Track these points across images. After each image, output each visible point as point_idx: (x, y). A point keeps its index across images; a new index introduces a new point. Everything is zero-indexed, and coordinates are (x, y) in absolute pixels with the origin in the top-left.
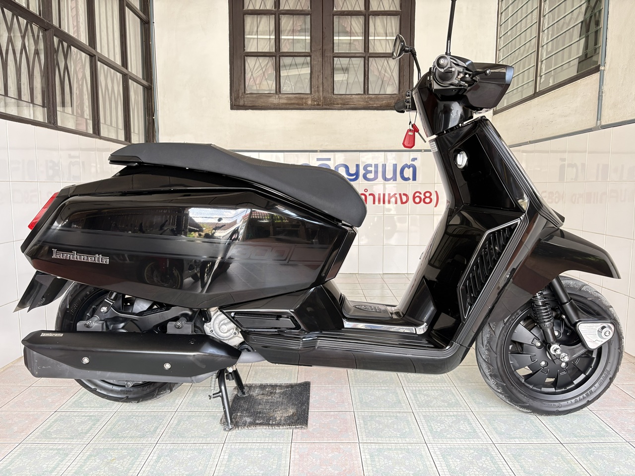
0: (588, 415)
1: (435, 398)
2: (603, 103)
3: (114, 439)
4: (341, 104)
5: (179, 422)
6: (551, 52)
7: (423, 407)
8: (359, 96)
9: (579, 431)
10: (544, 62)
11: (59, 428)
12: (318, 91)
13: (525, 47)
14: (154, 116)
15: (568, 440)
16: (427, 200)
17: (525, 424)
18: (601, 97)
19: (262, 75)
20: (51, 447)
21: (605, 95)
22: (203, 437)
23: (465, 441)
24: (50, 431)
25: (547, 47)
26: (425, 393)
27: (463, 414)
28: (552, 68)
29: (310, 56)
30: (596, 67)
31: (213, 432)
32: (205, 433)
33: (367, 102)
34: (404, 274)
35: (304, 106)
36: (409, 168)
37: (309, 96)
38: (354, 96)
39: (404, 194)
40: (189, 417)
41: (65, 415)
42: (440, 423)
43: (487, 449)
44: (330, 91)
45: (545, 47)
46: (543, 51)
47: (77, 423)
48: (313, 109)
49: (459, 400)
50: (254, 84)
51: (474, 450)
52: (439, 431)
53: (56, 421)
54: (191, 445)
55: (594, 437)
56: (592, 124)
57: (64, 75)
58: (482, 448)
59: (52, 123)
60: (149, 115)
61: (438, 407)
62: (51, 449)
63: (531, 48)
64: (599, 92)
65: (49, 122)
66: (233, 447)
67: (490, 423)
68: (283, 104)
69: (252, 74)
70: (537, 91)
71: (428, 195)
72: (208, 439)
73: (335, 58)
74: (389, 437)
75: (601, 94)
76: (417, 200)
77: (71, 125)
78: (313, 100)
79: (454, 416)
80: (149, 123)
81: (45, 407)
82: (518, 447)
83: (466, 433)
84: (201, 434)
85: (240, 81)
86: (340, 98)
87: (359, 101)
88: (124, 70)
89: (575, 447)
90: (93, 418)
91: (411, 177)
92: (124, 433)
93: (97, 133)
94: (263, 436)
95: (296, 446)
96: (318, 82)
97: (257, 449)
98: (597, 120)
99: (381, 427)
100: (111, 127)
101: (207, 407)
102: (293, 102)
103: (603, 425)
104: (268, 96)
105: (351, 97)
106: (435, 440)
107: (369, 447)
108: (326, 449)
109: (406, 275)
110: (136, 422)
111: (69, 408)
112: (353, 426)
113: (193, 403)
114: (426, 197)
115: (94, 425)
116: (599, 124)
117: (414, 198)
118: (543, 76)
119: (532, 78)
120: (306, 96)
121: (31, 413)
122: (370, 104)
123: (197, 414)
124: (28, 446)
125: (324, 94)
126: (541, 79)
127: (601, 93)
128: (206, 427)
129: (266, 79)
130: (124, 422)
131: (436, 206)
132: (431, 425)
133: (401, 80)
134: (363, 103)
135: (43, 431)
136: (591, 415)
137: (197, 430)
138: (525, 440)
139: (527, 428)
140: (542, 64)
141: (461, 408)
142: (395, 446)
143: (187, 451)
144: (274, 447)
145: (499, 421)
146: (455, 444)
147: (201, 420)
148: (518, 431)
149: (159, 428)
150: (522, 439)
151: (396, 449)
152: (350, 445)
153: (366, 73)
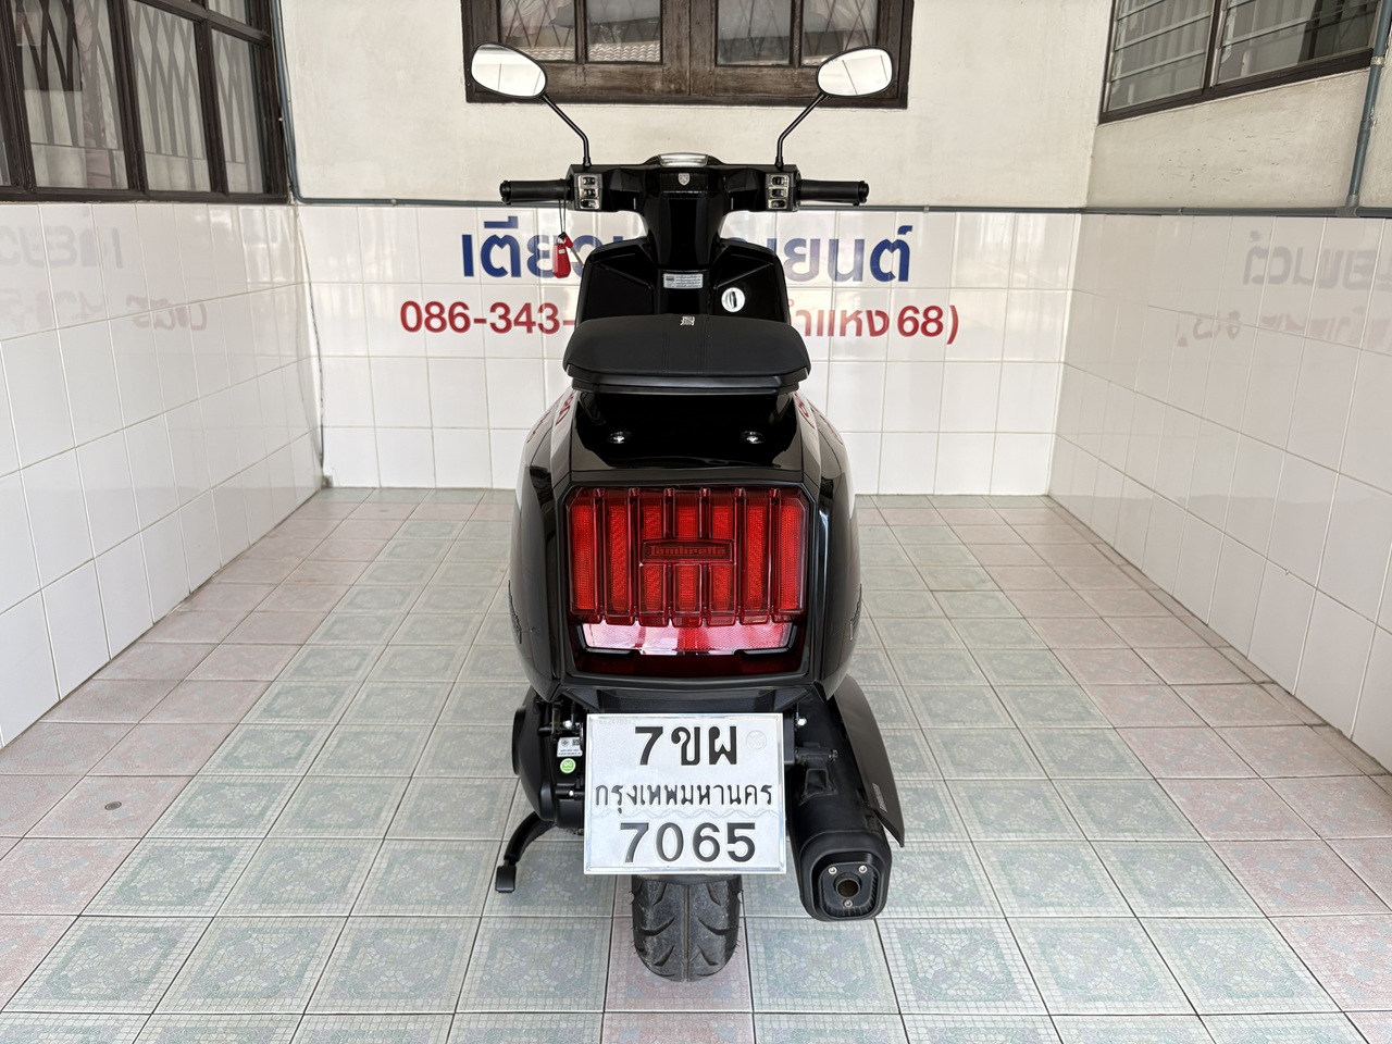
0: (1260, 931)
1: (925, 878)
2: (1369, 150)
3: (209, 1001)
4: (735, 89)
5: (355, 949)
7: (898, 904)
8: (779, 71)
9: (1239, 979)
10: (1233, 12)
11: (86, 967)
12: (680, 57)
14: (280, 116)
15: (1212, 1006)
16: (932, 327)
17: (1122, 959)
18: (1365, 135)
19: (543, 11)
20: (69, 1023)
21: (1376, 131)
22: (405, 996)
23: (988, 1008)
24: (66, 975)
26: (904, 861)
27: (986, 926)
28: (1250, 32)
30: (1362, 53)
31: (429, 980)
32: (410, 984)
33: (796, 87)
34: (870, 496)
35: (645, 95)
36: (892, 251)
37: (658, 69)
38: (765, 71)
39: (879, 313)
40: (378, 934)
41: (99, 927)
42: (933, 953)
43: (1034, 1030)
44: (708, 57)
47: (128, 950)
48: (667, 103)
49: (979, 883)
50: (523, 35)
51: (1006, 1036)
52: (931, 977)
53: (80, 944)
54: (378, 1019)
55: (1271, 996)
56: (1336, 196)
57: (44, 47)
58: (1023, 1030)
59: (21, 183)
60: (268, 113)
61: (933, 904)
62: (69, 1031)
64: (1363, 122)
65: (16, 183)
66: (473, 1025)
67: (1043, 953)
68: (593, 88)
69: (517, 11)
70: (1212, 84)
71: (933, 314)
72: (419, 1002)
74: (821, 996)
75: (1366, 128)
76: (909, 326)
77: (73, 177)
78: (667, 79)
79: (965, 931)
80: (270, 134)
81: (57, 902)
82: (1103, 1026)
83: (990, 983)
84: (403, 987)
85: (488, 29)
86: (731, 75)
87: (777, 82)
88: (198, 10)
89: (1227, 1025)
90: (162, 936)
91: (896, 273)
92: (232, 981)
93: (138, 188)
94: (541, 992)
96: (679, 33)
97: (528, 1033)
98: (1350, 193)
99: (803, 965)
100: (174, 158)
101: (418, 902)
102: (617, 83)
103: (1293, 962)
104: (557, 68)
105: (760, 74)
106: (923, 1003)
107: (775, 1026)
108: (680, 1032)
109: (874, 499)
110: (257, 947)
111: (109, 907)
112: (741, 962)
113: (387, 892)
114: (929, 320)
115: (165, 956)
116: (1353, 202)
117: (901, 322)
118: (1229, 50)
119: (1202, 46)
120: (651, 70)
121: (25, 921)
122: (804, 92)
123: (396, 926)
124: (17, 1022)
125: (695, 63)
126: (1222, 53)
127: (1366, 124)
128: (414, 965)
129: (552, 24)
130: (232, 948)
131: (950, 341)
132: (913, 960)
133: (882, 31)
134: (787, 87)
135: (51, 976)
136: (1267, 931)
137: (394, 976)
138: (1118, 1004)
139: (1124, 969)
140: (1228, 15)
141: (982, 909)
142: (833, 1022)
143: (372, 1036)
144: (565, 1026)
145: (1064, 949)
146: (965, 1018)
147: (404, 946)
148: (1104, 979)
149: (309, 968)
150: (1113, 1001)
151: (834, 1032)
152: (734, 1020)
153: (798, 13)
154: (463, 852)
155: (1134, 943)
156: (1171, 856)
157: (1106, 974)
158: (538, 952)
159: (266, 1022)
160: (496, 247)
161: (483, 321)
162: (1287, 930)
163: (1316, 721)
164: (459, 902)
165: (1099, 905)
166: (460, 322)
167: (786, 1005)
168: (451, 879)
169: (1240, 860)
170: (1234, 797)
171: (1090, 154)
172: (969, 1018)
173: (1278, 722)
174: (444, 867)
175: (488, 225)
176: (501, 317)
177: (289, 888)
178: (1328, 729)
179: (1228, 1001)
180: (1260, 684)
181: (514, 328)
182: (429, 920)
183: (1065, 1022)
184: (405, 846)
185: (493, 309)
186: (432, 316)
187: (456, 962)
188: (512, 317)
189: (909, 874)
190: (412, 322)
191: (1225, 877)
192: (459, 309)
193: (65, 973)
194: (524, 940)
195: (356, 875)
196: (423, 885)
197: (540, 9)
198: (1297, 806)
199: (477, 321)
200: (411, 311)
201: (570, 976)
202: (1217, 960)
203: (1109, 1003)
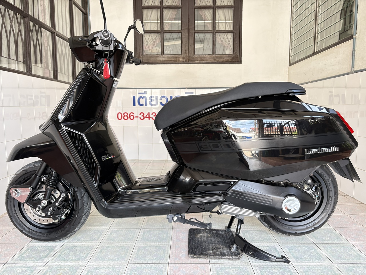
0: (349, 246)
1: (256, 236)
2: (355, 58)
3: (62, 261)
4: (200, 60)
5: (101, 250)
6: (323, 28)
8: (210, 56)
9: (344, 256)
10: (319, 34)
11: (29, 254)
12: (186, 53)
13: (308, 26)
15: (337, 262)
17: (311, 252)
18: (354, 54)
19: (153, 44)
20: (24, 266)
21: (356, 53)
22: (115, 260)
25: (321, 25)
26: (250, 232)
27: (273, 245)
28: (324, 37)
29: (181, 33)
30: (351, 36)
31: (121, 257)
32: (116, 257)
33: (214, 59)
35: (178, 62)
37: (181, 56)
38: (207, 56)
40: (107, 247)
41: (33, 246)
43: (288, 267)
44: (193, 53)
45: (320, 25)
46: (319, 27)
47: (40, 251)
48: (183, 64)
49: (270, 237)
50: (148, 49)
51: (280, 269)
53: (28, 250)
54: (107, 265)
55: (353, 259)
56: (348, 70)
57: (36, 44)
59: (28, 72)
61: (258, 241)
62: (24, 267)
63: (311, 26)
64: (353, 51)
65: (27, 71)
66: (133, 266)
67: (289, 251)
68: (165, 61)
69: (147, 44)
70: (315, 51)
72: (118, 261)
73: (195, 34)
75: (354, 52)
77: (40, 73)
78: (183, 58)
79: (267, 246)
81: (22, 241)
82: (307, 266)
84: (114, 258)
85: (140, 48)
86: (198, 57)
87: (210, 59)
89: (342, 266)
90: (50, 248)
92: (68, 257)
93: (56, 78)
94: (152, 259)
95: (172, 266)
96: (186, 48)
97: (148, 268)
98: (352, 68)
100: (64, 75)
101: (118, 241)
102: (171, 59)
103: (359, 253)
104: (157, 56)
106: (256, 262)
107: (216, 266)
108: (190, 267)
110: (75, 250)
113: (110, 239)
115: (50, 252)
116: (353, 70)
118: (319, 43)
119: (312, 43)
120: (179, 56)
121: (13, 245)
122: (216, 60)
123: (112, 246)
124: (10, 266)
125: (190, 54)
126: (317, 44)
127: (354, 51)
128: (117, 254)
129: (155, 46)
130: (68, 250)
133: (235, 46)
134: (212, 59)
135: (19, 256)
136: (351, 246)
137: (112, 256)
138: (311, 262)
139: (312, 254)
140: (318, 35)
141: (272, 242)
142: (232, 266)
143: (105, 268)
144: (158, 266)
145: (295, 250)
146: (268, 265)
147: (115, 249)
148: (307, 256)
149: (89, 254)
150: (310, 261)
151: (232, 268)
152: (204, 265)
153: (214, 43)
154: (131, 231)
155: (314, 249)
156: (323, 231)
157: (307, 255)
158: (151, 251)
159: (77, 265)
160: (141, 99)
161: (138, 117)
162: (357, 246)
163: (360, 203)
164: (129, 241)
165: (304, 241)
166: (132, 117)
167: (219, 262)
168: (127, 236)
169: (342, 231)
170: (339, 219)
171: (288, 74)
172: (270, 265)
173: (350, 203)
174: (125, 234)
175: (139, 93)
176: (142, 116)
177: (84, 238)
178: (363, 204)
179: (342, 261)
180: (344, 196)
181: (145, 118)
182: (121, 245)
183: (296, 266)
184: (115, 229)
185: (140, 114)
186: (125, 116)
187: (128, 253)
188: (145, 116)
189: (251, 235)
190: (120, 117)
191: (338, 235)
192: (132, 114)
193: (23, 255)
194: (147, 249)
195: (102, 235)
196: (120, 237)
197: (152, 43)
198: (357, 220)
199: (136, 117)
200: (120, 115)
201: (159, 256)
202: (337, 252)
203: (308, 262)
